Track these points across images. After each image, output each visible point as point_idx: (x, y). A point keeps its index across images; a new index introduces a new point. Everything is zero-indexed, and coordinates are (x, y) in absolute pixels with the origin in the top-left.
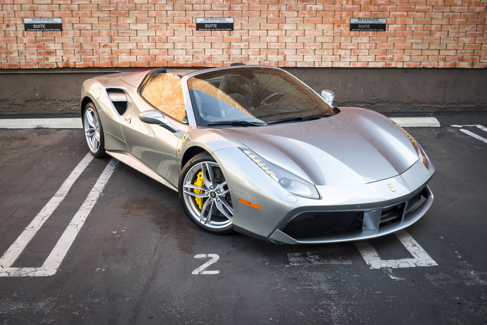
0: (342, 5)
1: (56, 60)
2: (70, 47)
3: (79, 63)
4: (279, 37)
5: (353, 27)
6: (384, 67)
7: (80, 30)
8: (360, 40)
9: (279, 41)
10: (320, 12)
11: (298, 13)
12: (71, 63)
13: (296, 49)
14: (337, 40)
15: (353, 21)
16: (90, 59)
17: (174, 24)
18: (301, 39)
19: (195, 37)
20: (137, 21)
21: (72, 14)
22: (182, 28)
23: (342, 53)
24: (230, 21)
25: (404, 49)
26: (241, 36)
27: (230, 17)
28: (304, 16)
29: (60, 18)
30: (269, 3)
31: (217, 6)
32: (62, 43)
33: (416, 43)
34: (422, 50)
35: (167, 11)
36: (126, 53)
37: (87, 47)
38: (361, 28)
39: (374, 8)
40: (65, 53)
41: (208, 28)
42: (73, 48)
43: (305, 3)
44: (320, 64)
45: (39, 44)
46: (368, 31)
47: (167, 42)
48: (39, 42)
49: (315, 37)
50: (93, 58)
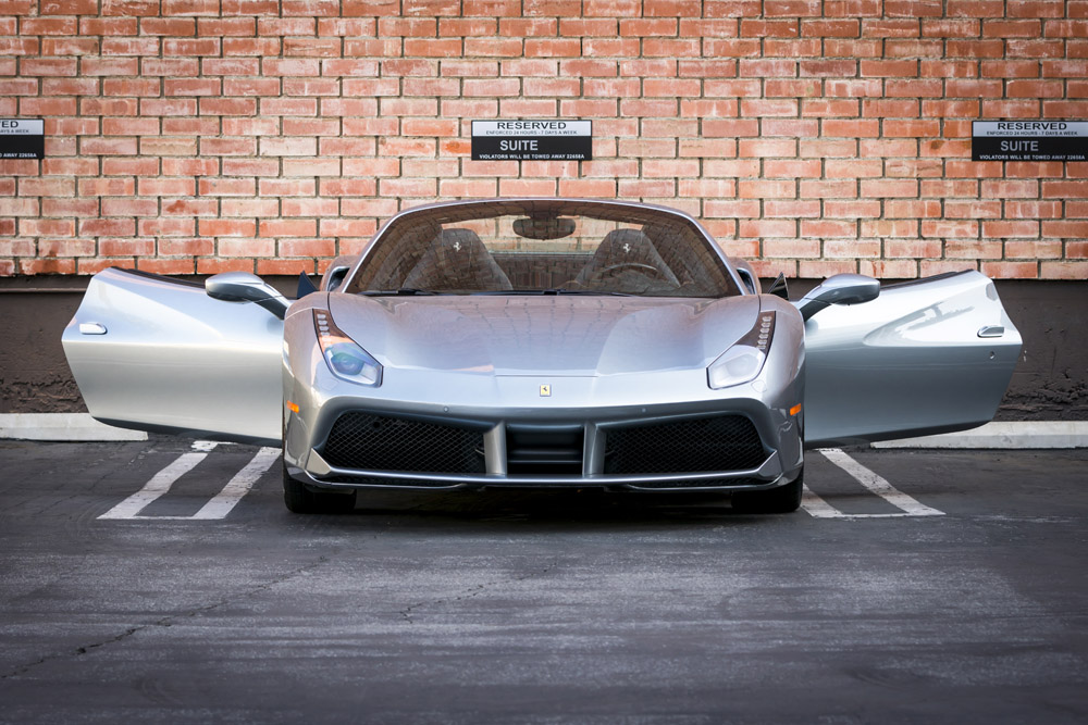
0: (943, 79)
1: (14, 251)
2: (65, 208)
3: (91, 261)
4: (740, 182)
5: (983, 148)
7: (100, 157)
8: (1009, 189)
9: (741, 193)
10: (873, 101)
11: (799, 105)
12: (61, 262)
13: (798, 220)
14: (930, 191)
15: (983, 129)
16: (126, 249)
17: (401, 141)
18: (811, 188)
19: (467, 182)
20: (284, 129)
21: (78, 105)
22: (427, 152)
23: (951, 231)
24: (581, 129)
26: (617, 179)
27: (579, 119)
28: (819, 114)
29: (39, 117)
30: (704, 74)
31: (538, 85)
32: (40, 198)
35: (378, 98)
36: (242, 228)
37: (119, 210)
38: (1009, 153)
39: (1050, 89)
40: (45, 229)
41: (509, 152)
42: (75, 214)
43: (823, 75)
44: (879, 267)
46: (1032, 160)
47: (377, 195)
49: (858, 179)
50: (135, 245)
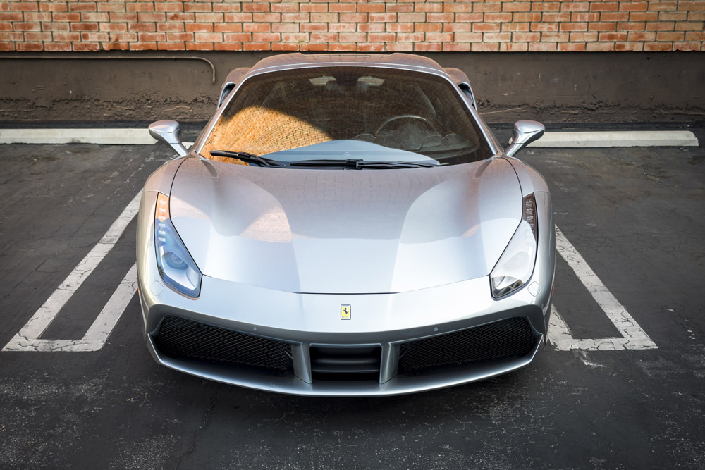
1: (99, 38)
2: (121, 18)
3: (136, 44)
4: (445, 4)
6: (612, 50)
8: (575, 7)
9: (445, 10)
12: (122, 44)
13: (472, 23)
14: (536, 8)
16: (152, 38)
18: (479, 7)
19: (313, 4)
23: (545, 28)
25: (646, 22)
26: (385, 3)
32: (108, 13)
33: (666, 12)
34: (675, 22)
36: (207, 29)
37: (147, 19)
40: (112, 28)
42: (126, 21)
44: (509, 46)
45: (73, 14)
47: (270, 11)
48: (73, 10)
49: (502, 3)
50: (155, 36)
